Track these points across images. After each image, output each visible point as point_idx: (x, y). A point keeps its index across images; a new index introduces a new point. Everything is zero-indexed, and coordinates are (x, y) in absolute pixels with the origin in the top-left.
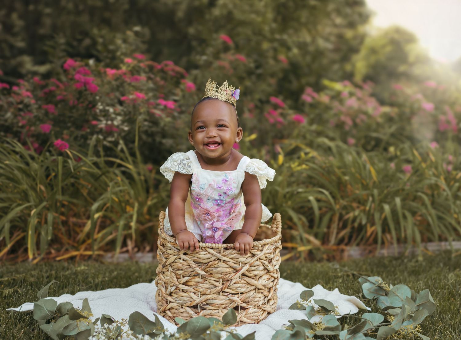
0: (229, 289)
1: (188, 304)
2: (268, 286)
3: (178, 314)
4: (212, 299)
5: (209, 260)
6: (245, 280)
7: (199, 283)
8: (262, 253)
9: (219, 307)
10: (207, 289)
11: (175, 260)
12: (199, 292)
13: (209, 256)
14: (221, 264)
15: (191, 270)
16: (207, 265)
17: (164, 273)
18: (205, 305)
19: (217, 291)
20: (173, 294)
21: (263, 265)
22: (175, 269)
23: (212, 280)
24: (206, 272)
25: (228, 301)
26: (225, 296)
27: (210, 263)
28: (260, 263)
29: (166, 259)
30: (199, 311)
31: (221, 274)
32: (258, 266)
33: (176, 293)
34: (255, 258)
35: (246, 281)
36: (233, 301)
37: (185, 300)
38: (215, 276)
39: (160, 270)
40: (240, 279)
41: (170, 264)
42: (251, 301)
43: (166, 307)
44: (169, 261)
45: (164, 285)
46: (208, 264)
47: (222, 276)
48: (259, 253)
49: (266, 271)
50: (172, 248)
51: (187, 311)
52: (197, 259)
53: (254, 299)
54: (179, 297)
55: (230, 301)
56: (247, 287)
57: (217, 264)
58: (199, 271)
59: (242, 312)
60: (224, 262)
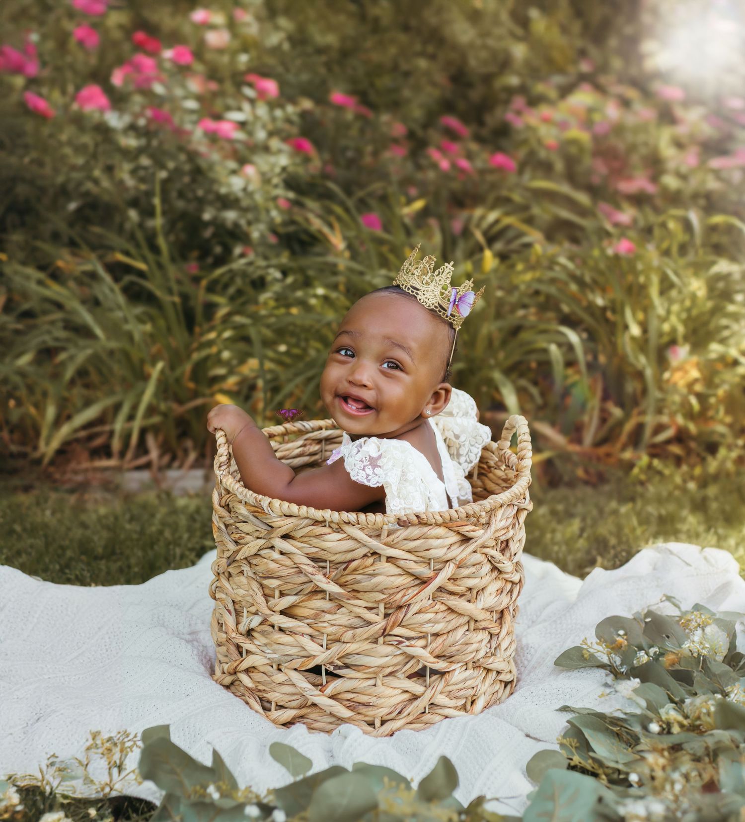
0: (403, 627)
1: (297, 663)
2: (496, 609)
3: (269, 687)
4: (358, 654)
5: (349, 556)
6: (443, 603)
7: (323, 611)
8: (489, 534)
9: (375, 673)
10: (345, 629)
11: (259, 550)
12: (323, 633)
13: (350, 544)
14: (385, 567)
15: (303, 579)
16: (345, 569)
17: (230, 577)
18: (340, 668)
19: (371, 635)
20: (254, 634)
21: (489, 561)
22: (261, 575)
23: (358, 606)
24: (343, 586)
25: (400, 658)
26: (392, 644)
27: (354, 565)
28: (482, 558)
29: (236, 542)
30: (324, 683)
31: (382, 592)
32: (478, 566)
33: (264, 633)
34: (472, 547)
35: (445, 604)
36: (411, 657)
37: (287, 653)
38: (365, 597)
39: (221, 568)
40: (431, 601)
41: (246, 559)
43: (238, 665)
44: (246, 552)
45: (231, 607)
46: (347, 567)
47: (383, 596)
48: (480, 532)
49: (495, 573)
50: (250, 519)
51: (291, 681)
52: (316, 552)
53: (467, 646)
54: (272, 646)
55: (404, 657)
56: (449, 618)
57: (372, 565)
58: (324, 583)
59: (434, 681)
60: (389, 560)
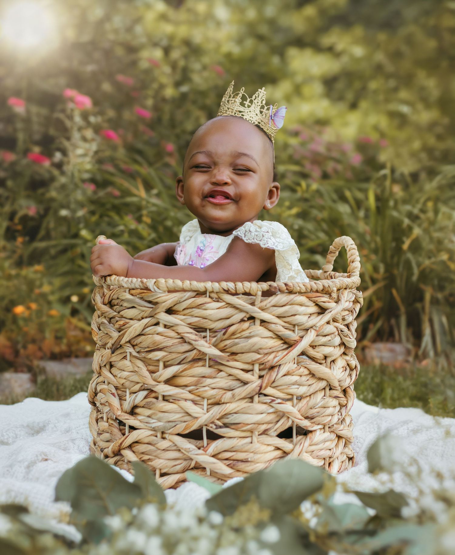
0: (274, 387)
1: (181, 428)
2: (343, 384)
3: (154, 454)
4: (236, 413)
5: (228, 322)
6: (305, 367)
7: (204, 377)
8: (340, 307)
9: (252, 431)
10: (224, 392)
11: (143, 330)
12: (204, 398)
13: (228, 311)
14: (258, 329)
15: (186, 347)
16: (224, 334)
17: (111, 366)
18: (221, 427)
19: (248, 394)
20: (138, 410)
21: (339, 334)
23: (236, 368)
24: (222, 351)
27: (232, 329)
28: (335, 330)
29: (119, 330)
30: (205, 444)
31: (257, 351)
32: (332, 335)
33: (147, 406)
34: (327, 317)
35: (308, 369)
36: (281, 415)
37: (171, 419)
38: (242, 358)
39: (104, 359)
40: (296, 365)
41: (129, 342)
42: (319, 414)
43: (123, 441)
44: (129, 334)
45: (114, 391)
46: (226, 332)
48: (333, 305)
49: (342, 349)
50: (135, 302)
51: (176, 445)
52: (198, 321)
53: (325, 409)
54: (157, 415)
55: (276, 415)
56: (310, 382)
57: (248, 329)
58: (206, 347)
59: (300, 441)
60: (263, 324)
